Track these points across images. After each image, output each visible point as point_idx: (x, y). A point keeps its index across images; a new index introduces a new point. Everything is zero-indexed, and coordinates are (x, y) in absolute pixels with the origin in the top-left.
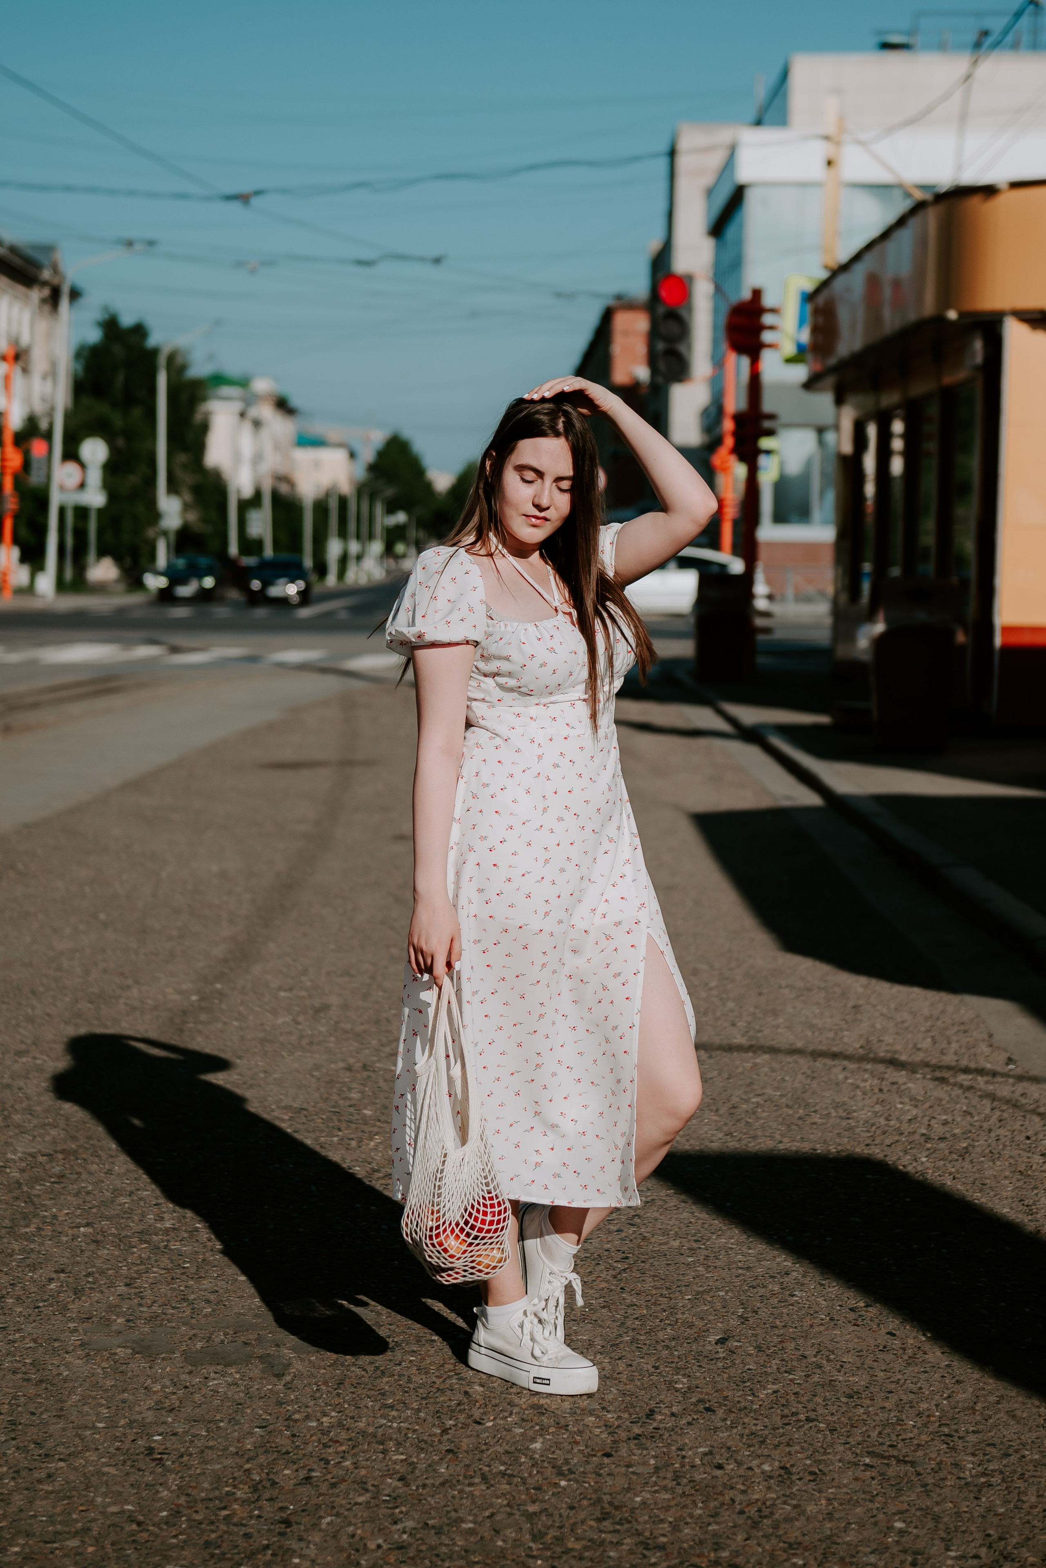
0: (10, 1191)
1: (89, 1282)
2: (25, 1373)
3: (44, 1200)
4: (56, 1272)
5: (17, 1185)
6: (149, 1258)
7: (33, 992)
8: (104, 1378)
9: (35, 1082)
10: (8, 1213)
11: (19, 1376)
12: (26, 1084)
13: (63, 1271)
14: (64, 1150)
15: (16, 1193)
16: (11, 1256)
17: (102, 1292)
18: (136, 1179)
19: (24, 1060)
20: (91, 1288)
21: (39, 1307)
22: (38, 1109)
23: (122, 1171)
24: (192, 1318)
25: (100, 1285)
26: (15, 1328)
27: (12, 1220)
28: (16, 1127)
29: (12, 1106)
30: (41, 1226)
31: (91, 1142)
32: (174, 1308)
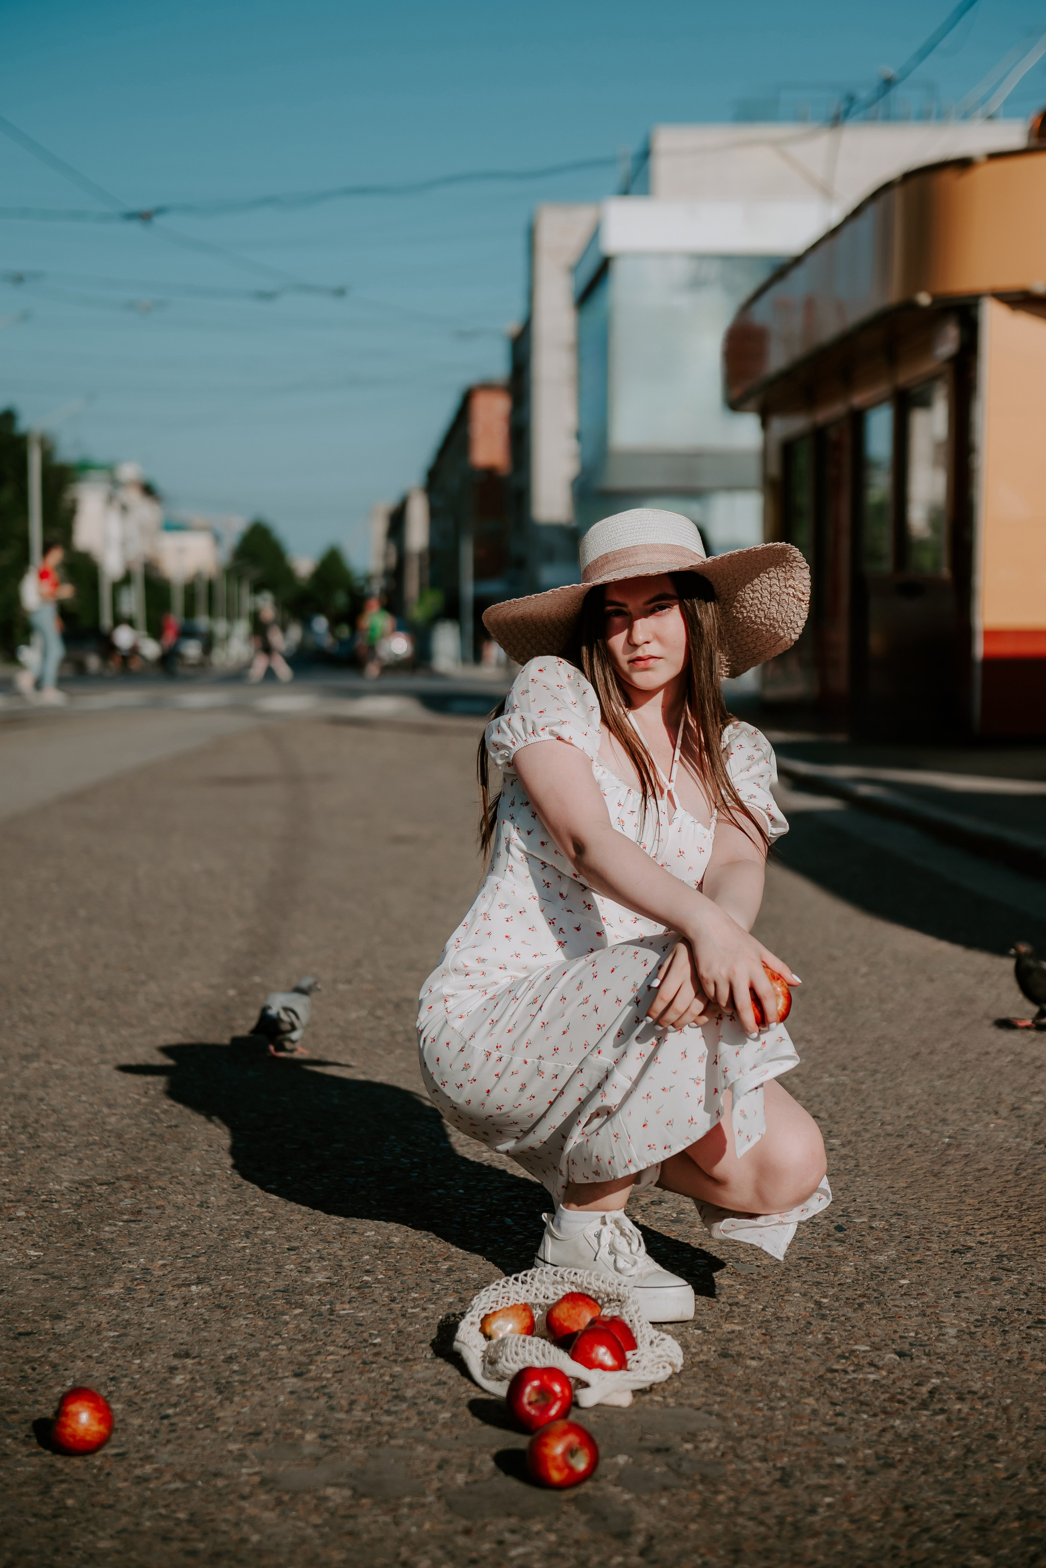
0: (68, 1235)
1: (235, 1372)
2: (183, 1540)
3: (122, 1247)
4: (176, 1356)
5: (75, 1227)
6: (314, 1331)
7: (24, 990)
8: (325, 1545)
9: (59, 1090)
10: (74, 1266)
11: (176, 1546)
12: (48, 1094)
13: (187, 1355)
14: (129, 1176)
15: (77, 1237)
16: (99, 1333)
17: (263, 1389)
18: (246, 1213)
19: (35, 1065)
20: (242, 1382)
21: (167, 1417)
22: (74, 1123)
23: (223, 1202)
24: (426, 1429)
25: (254, 1376)
26: (141, 1455)
27: (84, 1277)
28: (50, 1148)
29: (37, 1121)
30: (129, 1284)
31: (164, 1165)
32: (388, 1412)
